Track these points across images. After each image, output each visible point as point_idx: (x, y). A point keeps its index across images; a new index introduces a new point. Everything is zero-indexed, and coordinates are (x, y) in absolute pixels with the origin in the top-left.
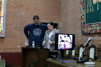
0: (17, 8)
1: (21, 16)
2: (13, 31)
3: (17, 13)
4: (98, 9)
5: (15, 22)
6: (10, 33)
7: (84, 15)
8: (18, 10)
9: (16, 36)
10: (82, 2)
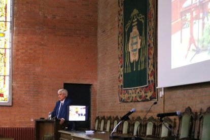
0: (28, 62)
1: (35, 74)
2: (24, 97)
3: (30, 69)
4: (135, 69)
5: (26, 83)
6: (19, 99)
7: (121, 75)
8: (30, 65)
9: (27, 104)
10: (120, 56)
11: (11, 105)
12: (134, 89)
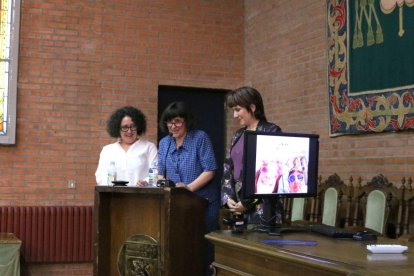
0: (64, 26)
1: (81, 58)
2: (49, 120)
3: (67, 44)
4: (401, 33)
5: (57, 81)
6: (36, 127)
7: (342, 57)
8: (67, 33)
9: (59, 140)
11: (13, 142)
12: (400, 92)
